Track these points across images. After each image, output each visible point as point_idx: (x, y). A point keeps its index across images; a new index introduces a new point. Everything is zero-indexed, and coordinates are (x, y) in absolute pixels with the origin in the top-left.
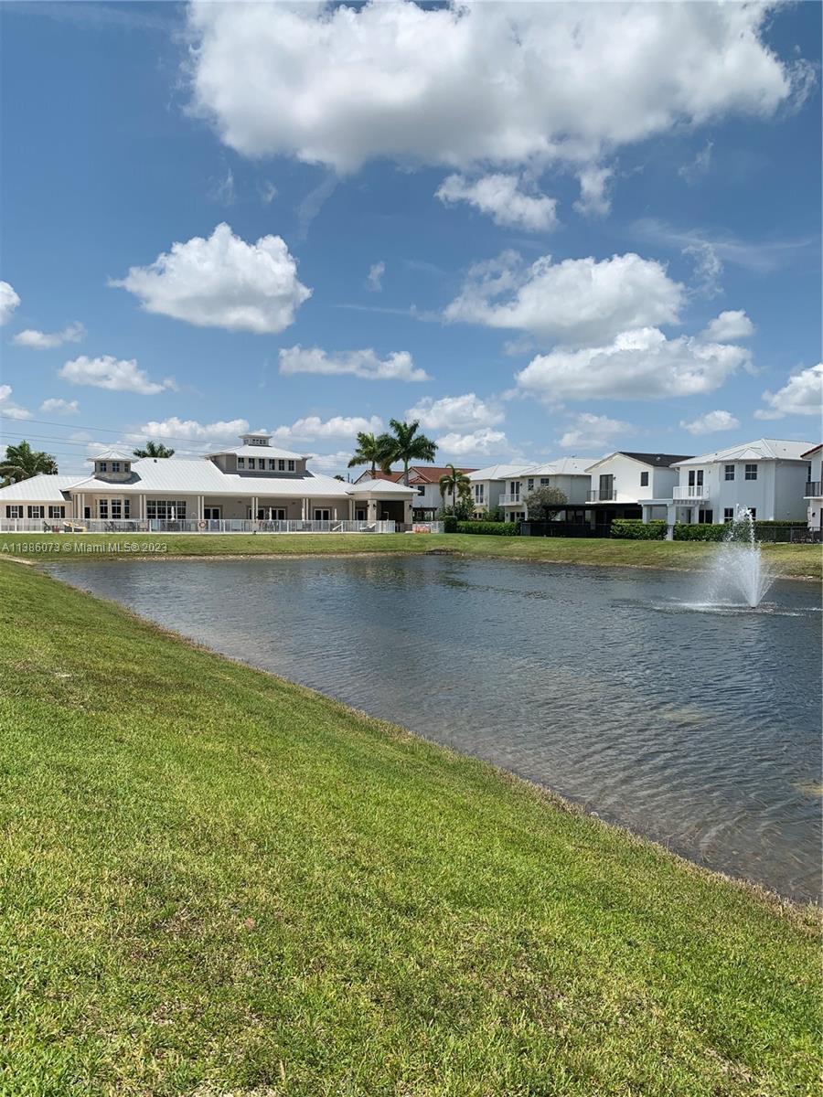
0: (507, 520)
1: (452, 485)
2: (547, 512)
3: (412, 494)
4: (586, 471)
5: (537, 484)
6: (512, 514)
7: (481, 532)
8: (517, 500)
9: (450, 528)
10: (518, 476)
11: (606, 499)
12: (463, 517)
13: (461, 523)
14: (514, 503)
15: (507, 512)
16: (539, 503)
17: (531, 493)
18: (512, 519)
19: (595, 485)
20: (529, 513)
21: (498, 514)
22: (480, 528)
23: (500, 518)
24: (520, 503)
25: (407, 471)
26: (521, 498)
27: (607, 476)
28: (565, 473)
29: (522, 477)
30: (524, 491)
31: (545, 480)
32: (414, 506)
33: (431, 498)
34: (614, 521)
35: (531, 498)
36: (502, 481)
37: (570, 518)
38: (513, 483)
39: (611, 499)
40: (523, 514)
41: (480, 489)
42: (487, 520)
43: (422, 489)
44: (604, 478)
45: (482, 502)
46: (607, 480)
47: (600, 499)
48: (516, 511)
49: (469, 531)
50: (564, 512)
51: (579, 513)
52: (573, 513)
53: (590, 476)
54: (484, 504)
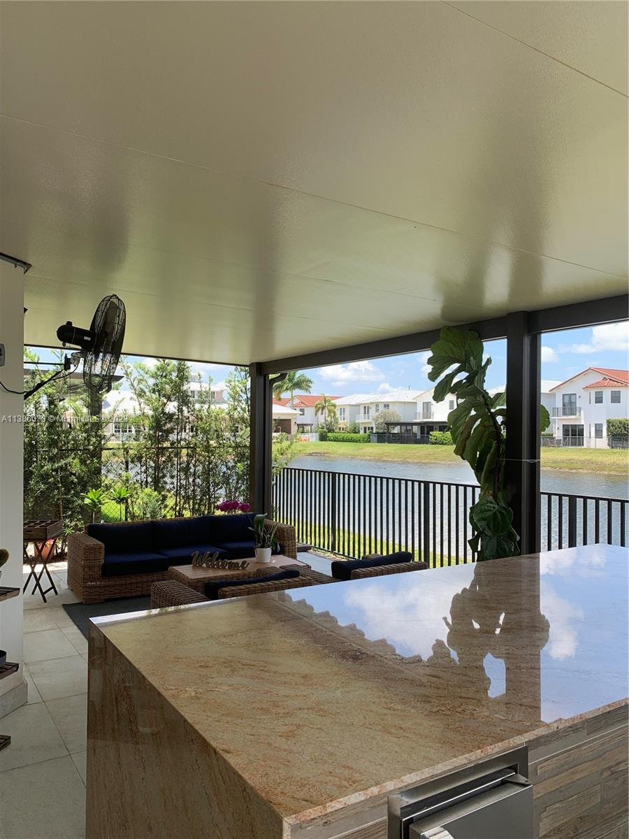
0: (362, 432)
1: (323, 408)
2: (388, 428)
3: (295, 414)
4: (413, 399)
5: (381, 408)
6: (365, 428)
7: (344, 440)
8: (368, 419)
9: (323, 438)
10: (369, 402)
11: (427, 418)
12: (330, 430)
13: (329, 434)
14: (366, 421)
15: (362, 427)
16: (382, 421)
17: (377, 414)
18: (365, 432)
19: (420, 409)
20: (377, 428)
21: (355, 428)
22: (343, 438)
23: (357, 431)
24: (370, 421)
25: (293, 398)
26: (370, 417)
27: (428, 403)
28: (400, 400)
29: (371, 403)
30: (373, 413)
31: (386, 406)
32: (297, 423)
33: (309, 417)
34: (431, 433)
35: (377, 417)
36: (358, 405)
37: (403, 431)
38: (365, 407)
39: (430, 418)
40: (372, 428)
41: (343, 410)
42: (348, 432)
43: (302, 410)
44: (425, 405)
45: (344, 419)
46: (427, 406)
47: (423, 418)
48: (367, 426)
49: (336, 440)
50: (399, 427)
51: (409, 428)
52: (405, 427)
53: (416, 403)
54: (346, 421)
